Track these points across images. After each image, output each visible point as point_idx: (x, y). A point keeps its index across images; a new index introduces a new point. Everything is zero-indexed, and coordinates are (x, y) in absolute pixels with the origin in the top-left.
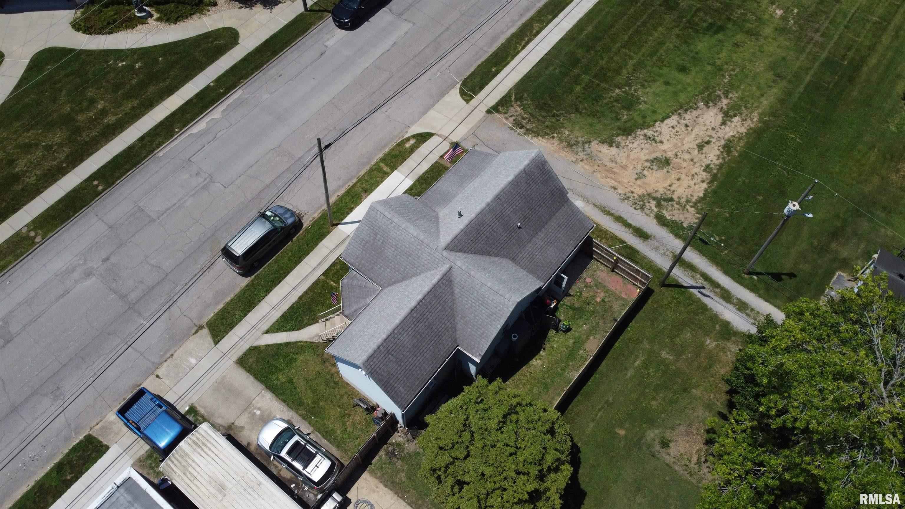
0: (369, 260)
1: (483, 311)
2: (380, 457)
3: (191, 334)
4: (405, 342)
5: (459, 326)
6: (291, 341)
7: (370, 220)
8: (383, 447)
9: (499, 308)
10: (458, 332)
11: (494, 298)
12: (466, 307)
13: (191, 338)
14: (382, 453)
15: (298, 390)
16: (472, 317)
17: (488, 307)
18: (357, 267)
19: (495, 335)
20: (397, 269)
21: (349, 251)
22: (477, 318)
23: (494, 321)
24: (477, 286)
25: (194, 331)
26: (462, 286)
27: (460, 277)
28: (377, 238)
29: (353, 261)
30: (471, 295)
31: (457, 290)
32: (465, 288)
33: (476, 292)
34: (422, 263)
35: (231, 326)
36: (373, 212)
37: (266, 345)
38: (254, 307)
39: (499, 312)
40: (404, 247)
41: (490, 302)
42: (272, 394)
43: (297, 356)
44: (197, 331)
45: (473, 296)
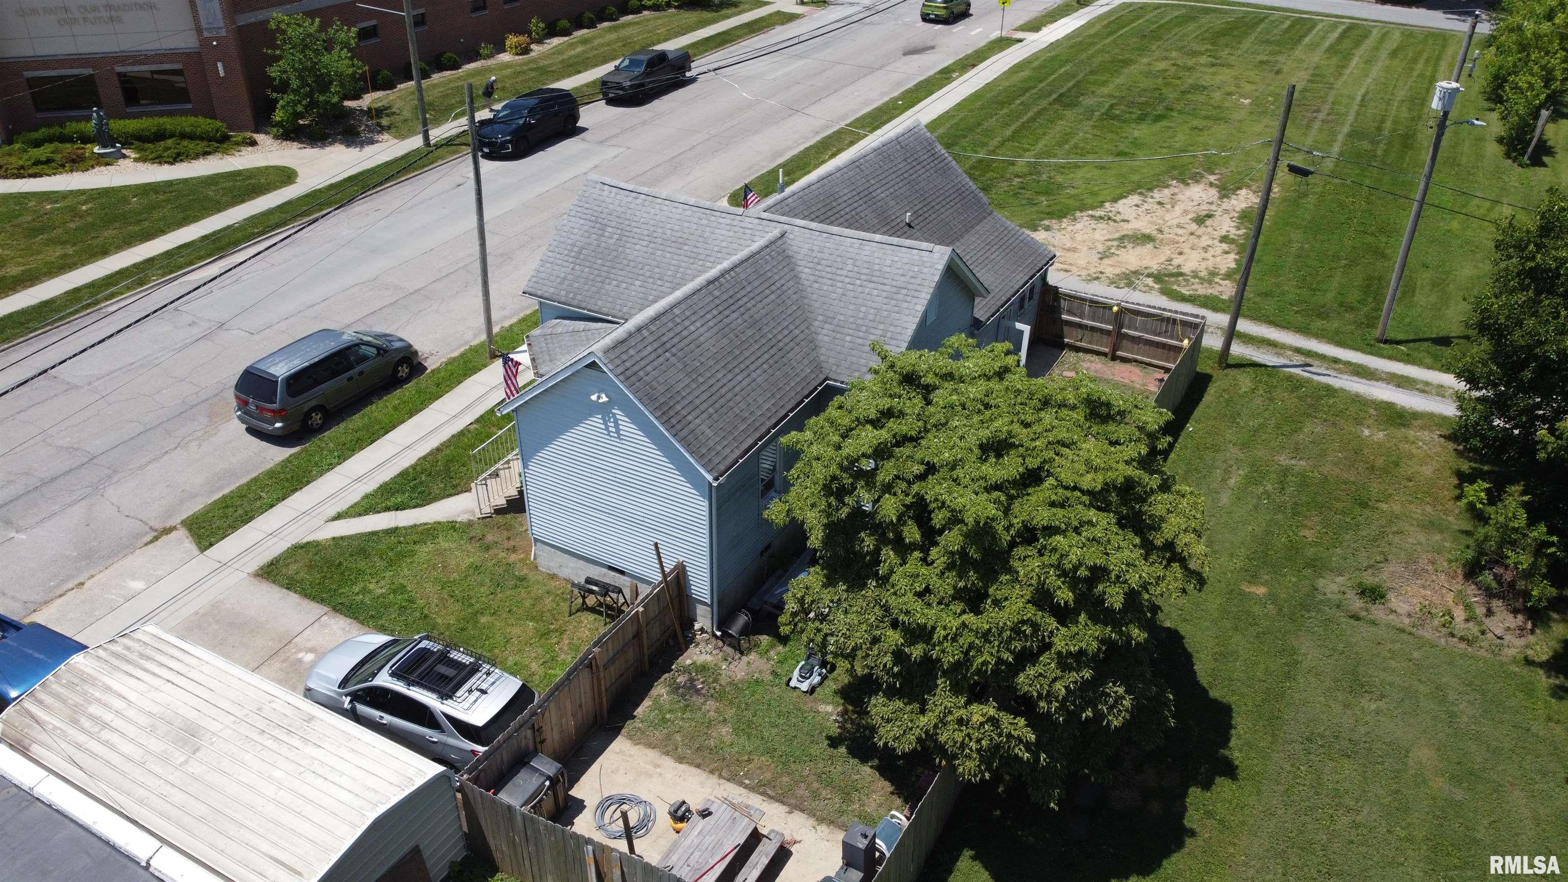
0: (591, 277)
1: (875, 292)
2: (656, 701)
3: (139, 544)
4: (702, 339)
5: (823, 338)
6: (401, 525)
7: (587, 206)
8: (662, 679)
9: (910, 274)
10: (823, 350)
11: (896, 259)
12: (834, 296)
13: (138, 551)
14: (660, 690)
15: (421, 602)
16: (850, 313)
17: (885, 281)
18: (563, 299)
19: (914, 327)
20: (657, 276)
21: (543, 275)
22: (863, 309)
23: (906, 301)
24: (851, 250)
25: (148, 538)
26: (816, 260)
27: (807, 246)
28: (607, 234)
29: (552, 290)
30: (839, 272)
31: (805, 272)
32: (823, 262)
33: (850, 262)
34: (716, 248)
35: (247, 518)
36: (593, 190)
37: (334, 538)
38: (308, 483)
39: (913, 281)
40: (669, 232)
41: (888, 270)
42: (349, 621)
43: (417, 547)
44: (156, 538)
45: (844, 273)
